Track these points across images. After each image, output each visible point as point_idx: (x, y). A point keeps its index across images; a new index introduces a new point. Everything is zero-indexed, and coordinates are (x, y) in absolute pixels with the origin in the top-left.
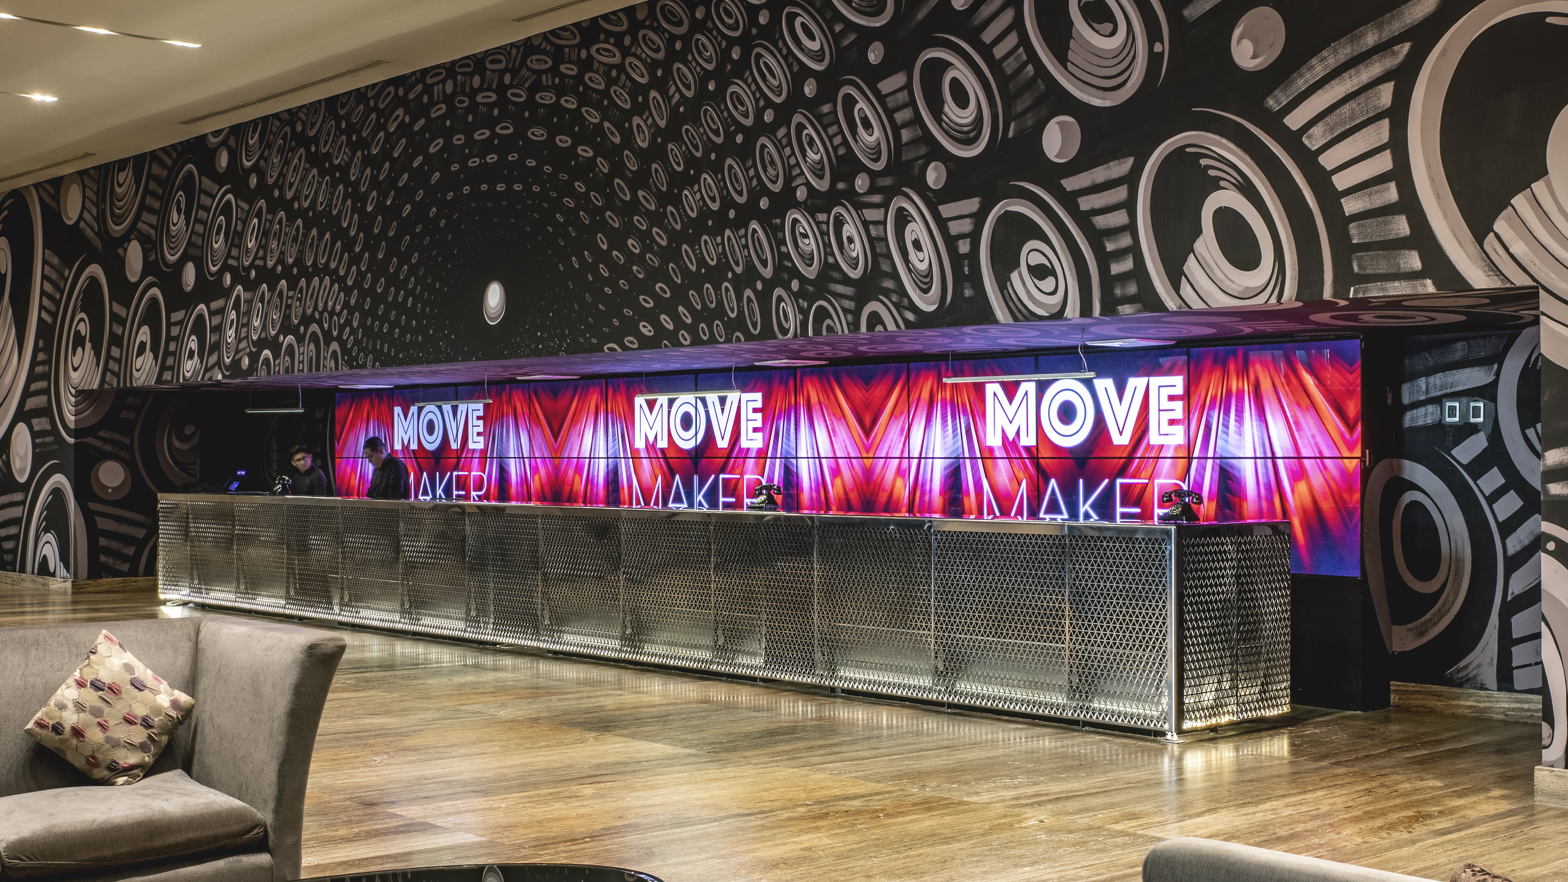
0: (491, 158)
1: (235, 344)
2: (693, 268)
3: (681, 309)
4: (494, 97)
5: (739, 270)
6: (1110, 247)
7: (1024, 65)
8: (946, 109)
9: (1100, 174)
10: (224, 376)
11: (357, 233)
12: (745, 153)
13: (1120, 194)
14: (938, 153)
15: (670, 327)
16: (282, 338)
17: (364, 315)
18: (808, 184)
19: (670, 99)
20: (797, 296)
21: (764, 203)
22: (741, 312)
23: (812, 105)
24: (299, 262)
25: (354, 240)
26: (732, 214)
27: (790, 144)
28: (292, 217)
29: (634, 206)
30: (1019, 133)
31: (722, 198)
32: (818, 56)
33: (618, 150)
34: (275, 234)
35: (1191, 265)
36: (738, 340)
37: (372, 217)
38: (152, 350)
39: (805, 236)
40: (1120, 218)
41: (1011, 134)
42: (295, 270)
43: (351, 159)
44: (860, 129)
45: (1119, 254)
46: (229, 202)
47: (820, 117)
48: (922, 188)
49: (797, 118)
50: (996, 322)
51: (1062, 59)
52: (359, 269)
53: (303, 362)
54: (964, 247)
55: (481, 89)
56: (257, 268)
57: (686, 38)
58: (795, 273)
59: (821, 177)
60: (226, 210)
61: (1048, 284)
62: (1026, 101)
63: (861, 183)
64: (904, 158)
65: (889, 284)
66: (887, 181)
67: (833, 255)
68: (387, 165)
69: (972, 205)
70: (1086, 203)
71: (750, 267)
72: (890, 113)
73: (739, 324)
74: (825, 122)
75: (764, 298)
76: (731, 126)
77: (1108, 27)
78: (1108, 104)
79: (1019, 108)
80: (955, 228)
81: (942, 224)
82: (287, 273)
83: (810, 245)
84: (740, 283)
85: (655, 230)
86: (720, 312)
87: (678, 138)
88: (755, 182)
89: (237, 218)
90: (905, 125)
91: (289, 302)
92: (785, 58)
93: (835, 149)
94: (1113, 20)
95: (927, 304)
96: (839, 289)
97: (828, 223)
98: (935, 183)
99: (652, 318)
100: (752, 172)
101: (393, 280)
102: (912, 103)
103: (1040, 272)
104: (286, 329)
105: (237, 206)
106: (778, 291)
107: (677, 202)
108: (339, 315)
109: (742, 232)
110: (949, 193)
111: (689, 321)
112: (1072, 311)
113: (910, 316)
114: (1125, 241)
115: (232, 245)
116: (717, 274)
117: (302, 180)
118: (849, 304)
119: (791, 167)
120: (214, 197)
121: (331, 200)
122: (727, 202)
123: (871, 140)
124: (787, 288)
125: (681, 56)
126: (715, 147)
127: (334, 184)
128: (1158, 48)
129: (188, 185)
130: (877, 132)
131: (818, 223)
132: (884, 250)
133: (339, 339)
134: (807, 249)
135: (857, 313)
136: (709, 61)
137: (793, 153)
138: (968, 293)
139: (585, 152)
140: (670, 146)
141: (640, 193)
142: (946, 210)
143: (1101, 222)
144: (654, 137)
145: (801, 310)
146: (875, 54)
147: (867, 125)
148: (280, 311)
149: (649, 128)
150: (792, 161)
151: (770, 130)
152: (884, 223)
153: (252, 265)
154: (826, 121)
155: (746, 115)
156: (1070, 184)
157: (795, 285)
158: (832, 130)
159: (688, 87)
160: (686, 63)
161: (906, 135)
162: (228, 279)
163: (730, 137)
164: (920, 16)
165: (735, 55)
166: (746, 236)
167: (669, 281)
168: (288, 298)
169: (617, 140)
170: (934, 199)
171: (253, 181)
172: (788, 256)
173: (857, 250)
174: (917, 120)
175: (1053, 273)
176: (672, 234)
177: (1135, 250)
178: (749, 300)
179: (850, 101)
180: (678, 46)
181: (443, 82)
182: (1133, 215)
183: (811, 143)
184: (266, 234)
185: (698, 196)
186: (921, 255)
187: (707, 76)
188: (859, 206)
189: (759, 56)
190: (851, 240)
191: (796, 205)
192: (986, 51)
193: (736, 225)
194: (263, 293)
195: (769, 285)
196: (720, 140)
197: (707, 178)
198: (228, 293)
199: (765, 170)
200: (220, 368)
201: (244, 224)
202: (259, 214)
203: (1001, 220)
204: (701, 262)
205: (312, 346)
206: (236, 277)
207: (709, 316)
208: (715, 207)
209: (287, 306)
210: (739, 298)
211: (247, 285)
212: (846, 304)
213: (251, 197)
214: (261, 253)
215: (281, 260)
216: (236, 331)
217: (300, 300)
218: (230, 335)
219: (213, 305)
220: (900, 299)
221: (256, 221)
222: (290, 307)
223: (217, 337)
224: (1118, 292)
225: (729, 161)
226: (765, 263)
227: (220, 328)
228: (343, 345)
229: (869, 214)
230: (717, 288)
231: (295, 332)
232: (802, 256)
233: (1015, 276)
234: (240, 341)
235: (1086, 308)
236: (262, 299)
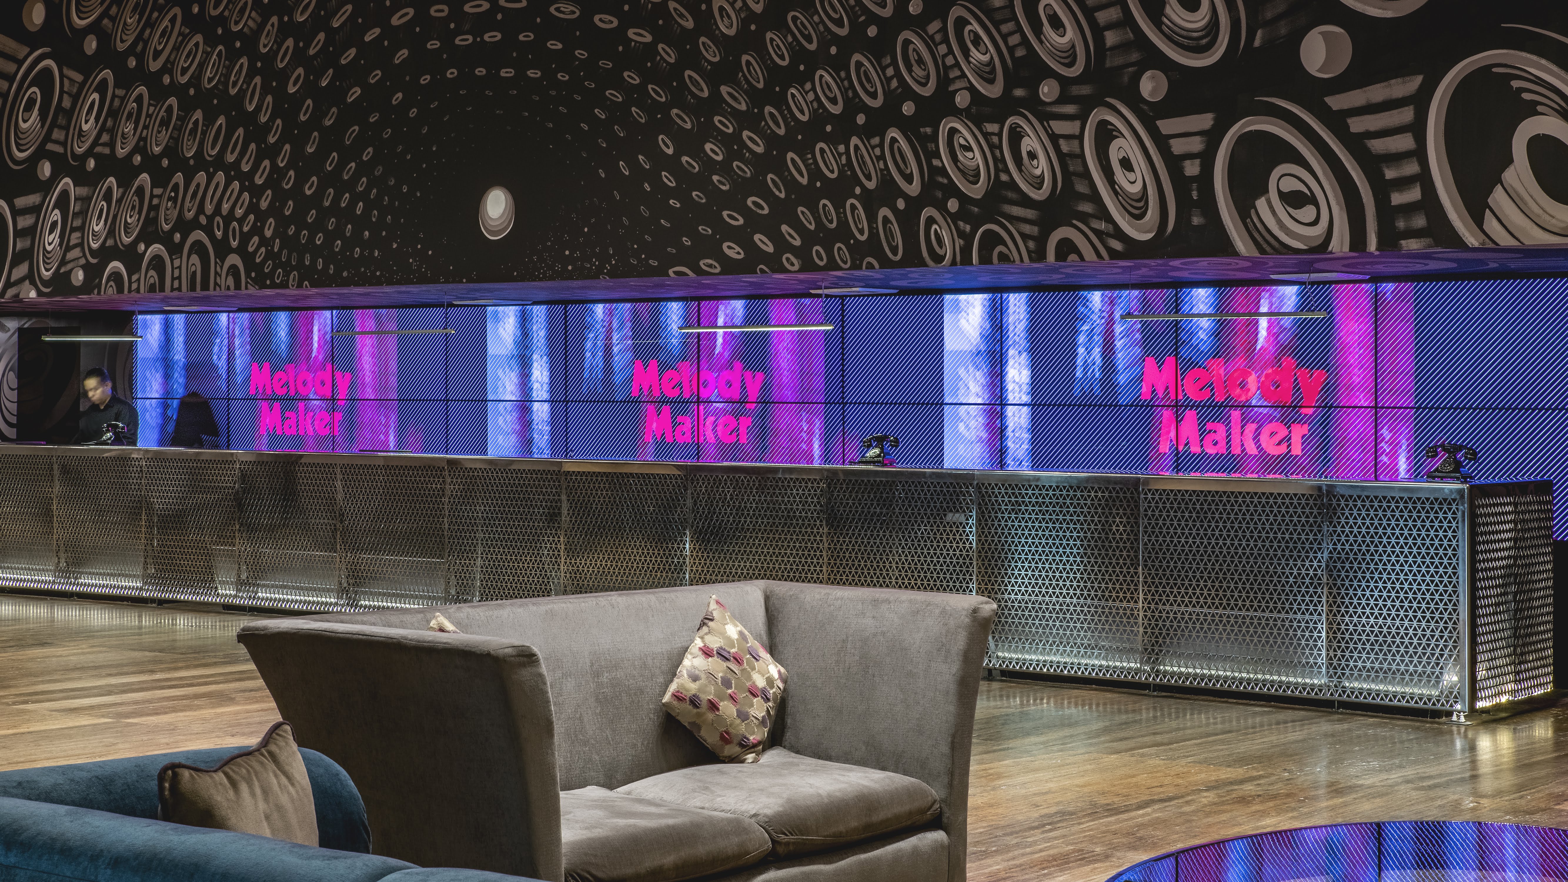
0: (493, 37)
1: (59, 253)
2: (804, 181)
3: (784, 228)
5: (871, 185)
6: (1390, 174)
8: (1168, 10)
9: (1377, 93)
10: (40, 293)
11: (272, 119)
12: (880, 49)
13: (1407, 115)
14: (1155, 60)
15: (770, 249)
16: (142, 247)
17: (283, 223)
18: (972, 89)
20: (955, 218)
21: (908, 108)
22: (874, 235)
24: (172, 151)
25: (267, 128)
26: (861, 119)
27: (946, 40)
28: (159, 94)
29: (715, 103)
30: (1269, 43)
31: (847, 100)
33: (691, 36)
34: (130, 115)
35: (1498, 197)
36: (870, 266)
37: (296, 102)
39: (969, 149)
40: (1404, 142)
41: (1257, 43)
42: (165, 162)
43: (261, 26)
44: (1047, 28)
45: (1403, 183)
46: (47, 71)
47: (989, 12)
48: (1135, 101)
49: (957, 11)
50: (1235, 254)
52: (274, 165)
53: (179, 278)
54: (1192, 169)
56: (98, 157)
58: (953, 190)
59: (991, 81)
60: (44, 80)
61: (1307, 213)
62: (1279, 6)
63: (1048, 91)
64: (1108, 64)
65: (1086, 207)
66: (1085, 90)
67: (1007, 171)
68: (321, 36)
69: (1205, 121)
70: (1357, 125)
71: (886, 180)
72: (1089, 13)
73: (873, 247)
74: (995, 17)
75: (908, 219)
76: (861, 16)
78: (1388, 14)
79: (1269, 15)
80: (1178, 147)
81: (1162, 142)
82: (151, 164)
83: (975, 158)
84: (871, 202)
85: (746, 134)
86: (843, 232)
87: (781, 27)
88: (894, 83)
89: (62, 91)
90: (1110, 26)
91: (155, 201)
93: (1011, 50)
95: (1141, 232)
96: (1016, 211)
97: (1000, 135)
98: (1152, 94)
99: (742, 237)
100: (890, 72)
101: (331, 180)
103: (1294, 200)
104: (149, 234)
105: (62, 76)
106: (928, 212)
107: (780, 102)
108: (241, 221)
109: (876, 140)
110: (1172, 107)
111: (797, 242)
112: (1340, 244)
113: (1117, 245)
114: (1411, 168)
115: (53, 125)
116: (838, 190)
117: (176, 48)
118: (1034, 230)
119: (947, 68)
120: (20, 63)
121: (227, 76)
122: (853, 105)
123: (1062, 41)
124: (942, 208)
126: (836, 39)
127: (232, 56)
130: (1071, 33)
131: (986, 135)
132: (1080, 169)
133: (241, 251)
134: (972, 164)
135: (1042, 241)
137: (951, 51)
138: (1196, 220)
139: (639, 36)
140: (769, 35)
141: (724, 90)
142: (1166, 126)
143: (1378, 146)
144: (744, 24)
145: (961, 234)
147: (1056, 24)
148: (140, 213)
149: (738, 12)
150: (950, 61)
151: (917, 23)
152: (1080, 137)
153: (89, 153)
154: (998, 16)
155: (882, 4)
156: (1336, 102)
157: (953, 205)
158: (1006, 28)
161: (1111, 38)
162: (46, 169)
163: (858, 29)
166: (881, 145)
167: (766, 195)
168: (152, 196)
169: (689, 24)
170: (1151, 112)
171: (91, 45)
172: (943, 171)
173: (1041, 166)
174: (1128, 21)
175: (1313, 201)
176: (771, 140)
177: (1425, 179)
178: (886, 220)
182: (1420, 139)
183: (977, 41)
184: (114, 113)
185: (811, 96)
186: (1131, 176)
188: (1044, 115)
190: (1032, 156)
191: (956, 112)
193: (866, 133)
194: (110, 190)
195: (915, 205)
196: (843, 32)
197: (824, 75)
198: (46, 187)
199: (910, 70)
200: (33, 283)
201: (75, 98)
202: (102, 88)
203: (1244, 139)
204: (815, 173)
205: (195, 258)
206: (61, 167)
207: (827, 238)
208: (836, 110)
209: (152, 208)
210: (872, 217)
211: (81, 178)
212: (1027, 229)
213: (87, 66)
214: (105, 138)
215: (141, 148)
216: (62, 236)
217: (174, 200)
218: (51, 241)
219: (21, 202)
220: (1102, 226)
221: (96, 96)
222: (157, 208)
223: (28, 243)
224: (1401, 224)
225: (857, 57)
226: (909, 179)
227: (30, 232)
228: (248, 258)
229: (1059, 127)
230: (839, 205)
231: (166, 240)
232: (963, 172)
233: (1261, 204)
234: (69, 249)
235: (1358, 240)
236: (108, 196)
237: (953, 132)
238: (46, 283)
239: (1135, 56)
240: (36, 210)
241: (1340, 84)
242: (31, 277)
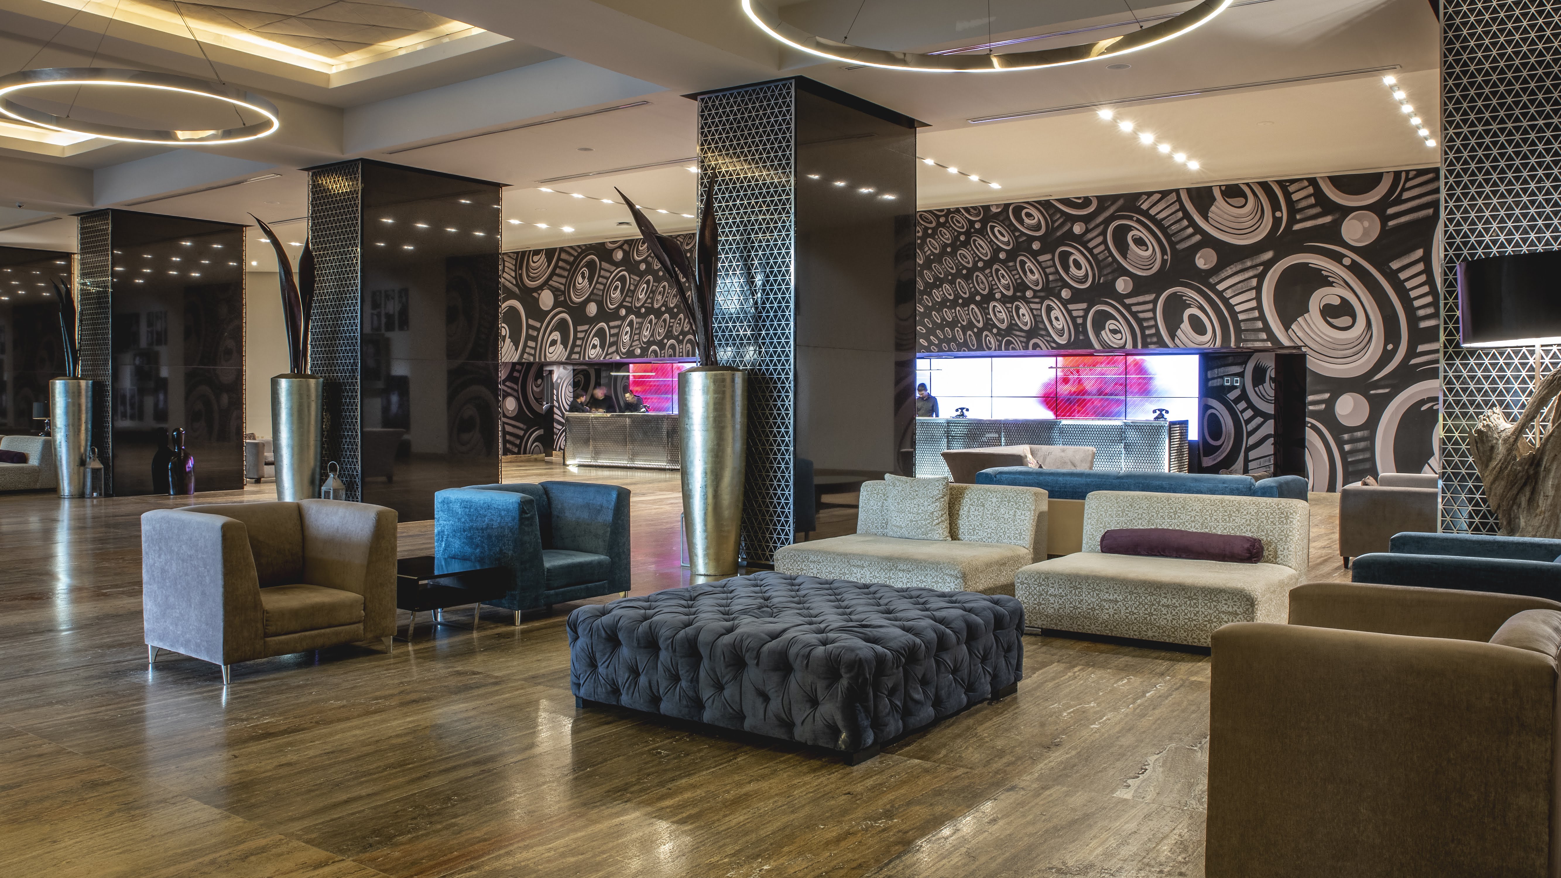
1: (629, 343)
2: (939, 321)
3: (932, 337)
5: (964, 323)
6: (1145, 324)
7: (1107, 257)
8: (1071, 269)
9: (1141, 299)
10: (621, 357)
12: (968, 278)
13: (1150, 306)
14: (1066, 285)
15: (926, 344)
16: (666, 341)
18: (1001, 292)
19: (925, 253)
20: (996, 335)
21: (978, 298)
22: (965, 340)
23: (1004, 262)
26: (960, 301)
27: (992, 276)
30: (1105, 282)
31: (955, 295)
32: (1008, 244)
34: (660, 293)
35: (1179, 332)
36: (964, 351)
38: (562, 343)
39: (1000, 312)
40: (1150, 315)
41: (1101, 282)
42: (675, 310)
44: (1028, 273)
45: (1149, 327)
46: (624, 276)
47: (1008, 267)
48: (1060, 298)
49: (995, 267)
50: (1094, 347)
51: (1125, 257)
54: (1080, 321)
56: (646, 308)
57: (934, 230)
58: (995, 326)
59: (1009, 290)
60: (623, 279)
61: (1118, 336)
62: (1109, 270)
63: (1029, 294)
64: (1050, 286)
65: (1043, 333)
66: (1042, 294)
67: (1014, 320)
69: (1084, 306)
70: (1134, 309)
71: (970, 322)
72: (1043, 269)
73: (965, 344)
74: (1010, 270)
75: (978, 335)
76: (960, 267)
77: (1145, 248)
78: (1144, 275)
79: (1105, 272)
80: (1075, 314)
81: (1069, 312)
82: (669, 310)
83: (1003, 315)
84: (964, 329)
86: (954, 339)
87: (930, 269)
88: (973, 289)
89: (630, 283)
90: (1051, 274)
91: (671, 324)
92: (989, 243)
93: (1016, 280)
94: (1146, 245)
95: (1062, 341)
96: (1018, 333)
97: (1012, 308)
98: (1066, 296)
100: (971, 285)
102: (1054, 265)
103: (1114, 332)
104: (669, 335)
105: (630, 278)
106: (985, 333)
107: (930, 294)
109: (966, 308)
110: (1072, 300)
111: (937, 342)
112: (1129, 346)
113: (1054, 345)
114: (1152, 323)
115: (626, 295)
116: (953, 325)
118: (1025, 340)
119: (992, 285)
120: (612, 273)
122: (957, 296)
123: (1034, 278)
124: (991, 332)
125: (932, 236)
126: (951, 274)
128: (1165, 257)
129: (591, 265)
130: (1037, 275)
131: (1007, 308)
132: (1041, 320)
135: (1027, 343)
136: (948, 239)
137: (993, 280)
138: (1081, 338)
140: (925, 271)
142: (1070, 307)
143: (1141, 315)
145: (998, 340)
146: (1036, 246)
147: (1032, 272)
148: (665, 328)
150: (993, 283)
151: (982, 270)
152: (1041, 309)
153: (642, 306)
155: (968, 263)
156: (1128, 301)
157: (995, 331)
158: (1014, 273)
159: (936, 249)
160: (934, 239)
161: (1051, 278)
162: (623, 312)
163: (959, 271)
164: (1059, 234)
165: (962, 238)
166: (968, 310)
167: (925, 326)
168: (670, 322)
170: (1065, 303)
171: (643, 267)
172: (991, 319)
173: (1027, 319)
174: (1057, 272)
175: (1120, 332)
177: (1156, 326)
178: (970, 335)
179: (1023, 263)
180: (930, 231)
182: (1155, 314)
183: (1003, 276)
184: (653, 292)
185: (941, 293)
186: (1059, 323)
187: (946, 245)
188: (1027, 302)
189: (975, 241)
190: (1023, 315)
191: (996, 300)
192: (1090, 251)
193: (963, 306)
194: (651, 320)
195: (981, 331)
196: (954, 271)
197: (946, 286)
198: (623, 319)
199: (978, 284)
200: (618, 353)
201: (636, 286)
202: (648, 282)
203: (1097, 312)
204: (943, 319)
205: (689, 345)
206: (630, 311)
207: (948, 341)
208: (951, 298)
209: (669, 326)
210: (965, 334)
211: (638, 315)
212: (1022, 339)
213: (641, 275)
214: (649, 301)
215: (665, 304)
216: (630, 336)
217: (680, 324)
218: (626, 338)
219: (612, 324)
220: (1049, 339)
221: (645, 285)
222: (672, 327)
223: (615, 339)
224: (1149, 340)
225: (959, 280)
226: (979, 322)
227: (617, 335)
229: (1033, 306)
230: (952, 330)
231: (676, 338)
232: (998, 320)
233: (1103, 333)
234: (633, 341)
235: (1135, 345)
236: (651, 322)
237: (995, 306)
238: (623, 354)
239: (1060, 284)
240: (619, 327)
241: (1129, 296)
242: (617, 351)
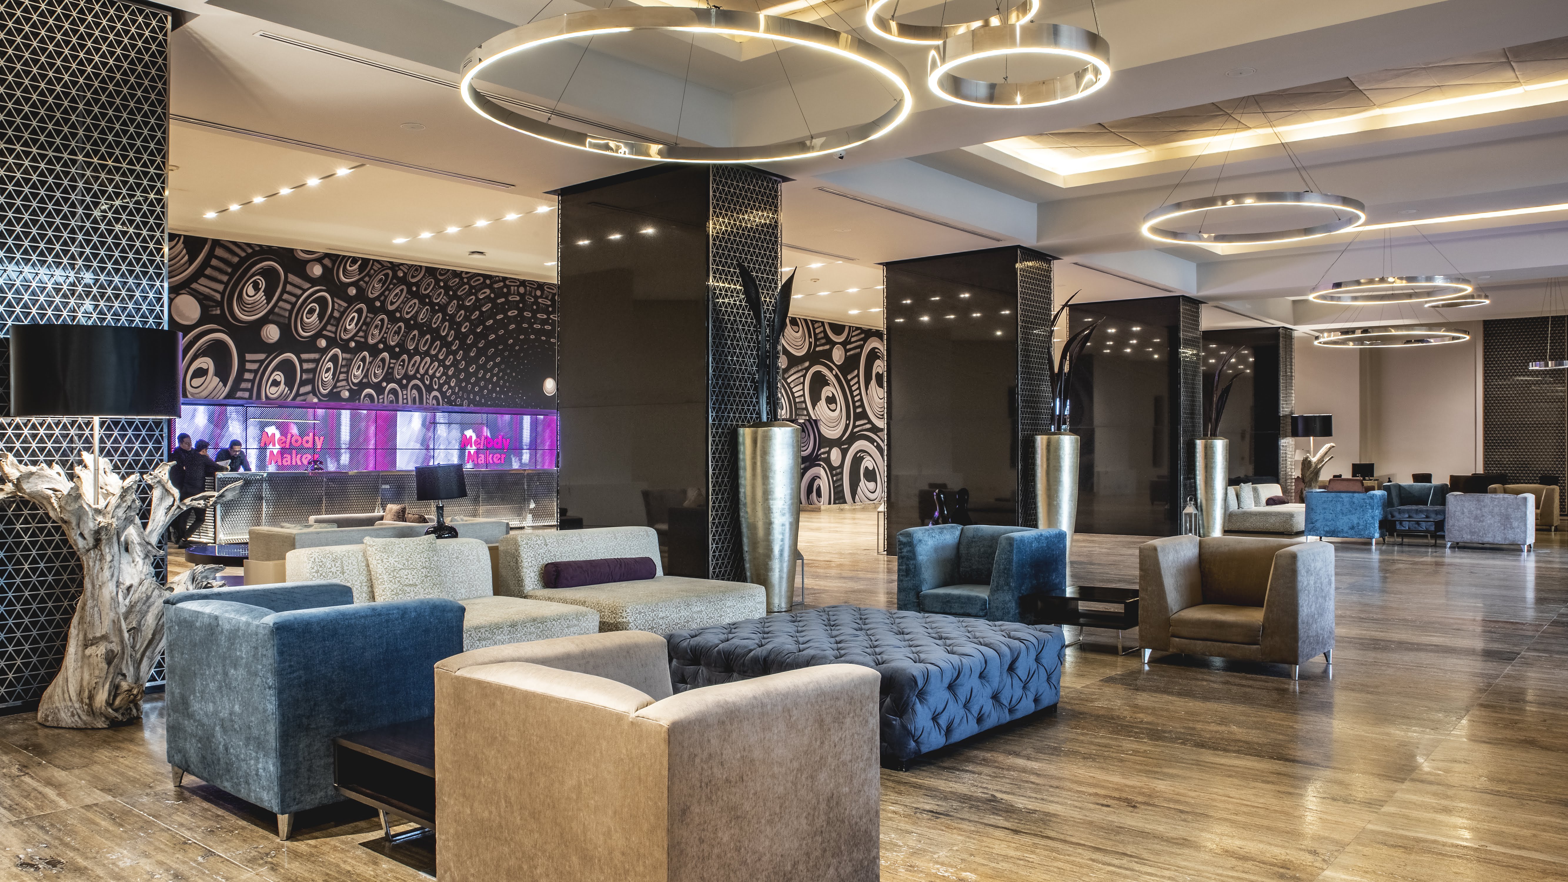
1: (332, 383)
4: (549, 303)
11: (454, 340)
16: (384, 384)
17: (459, 382)
24: (401, 345)
25: (451, 343)
28: (393, 319)
34: (376, 327)
37: (466, 336)
43: (448, 303)
52: (455, 359)
53: (407, 399)
55: (541, 297)
60: (322, 302)
68: (477, 313)
82: (388, 349)
91: (392, 365)
101: (483, 367)
108: (439, 378)
115: (328, 323)
117: (403, 303)
120: (305, 291)
121: (431, 320)
127: (434, 312)
129: (268, 274)
133: (439, 390)
148: (383, 369)
153: (352, 339)
168: (390, 363)
171: (352, 291)
181: (518, 287)
194: (364, 357)
198: (324, 351)
200: (315, 395)
201: (342, 314)
205: (414, 391)
206: (332, 342)
209: (389, 367)
211: (345, 348)
213: (350, 301)
214: (361, 334)
215: (383, 341)
216: (334, 375)
217: (403, 366)
218: (328, 377)
219: (304, 356)
221: (356, 315)
222: (393, 368)
223: (311, 376)
227: (314, 371)
228: (443, 394)
231: (399, 382)
234: (338, 381)
236: (363, 360)
240: (317, 361)
242: (314, 392)
